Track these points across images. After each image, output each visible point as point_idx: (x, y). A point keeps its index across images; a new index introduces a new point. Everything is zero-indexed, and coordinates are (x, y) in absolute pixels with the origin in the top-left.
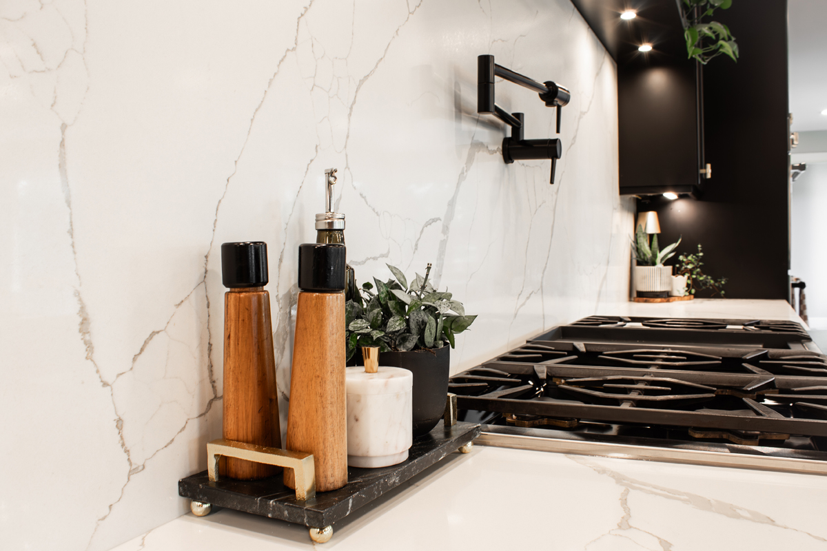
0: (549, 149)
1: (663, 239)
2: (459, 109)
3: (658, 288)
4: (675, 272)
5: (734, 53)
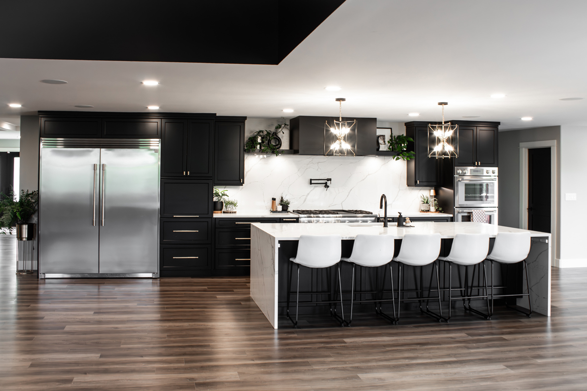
2: (309, 184)
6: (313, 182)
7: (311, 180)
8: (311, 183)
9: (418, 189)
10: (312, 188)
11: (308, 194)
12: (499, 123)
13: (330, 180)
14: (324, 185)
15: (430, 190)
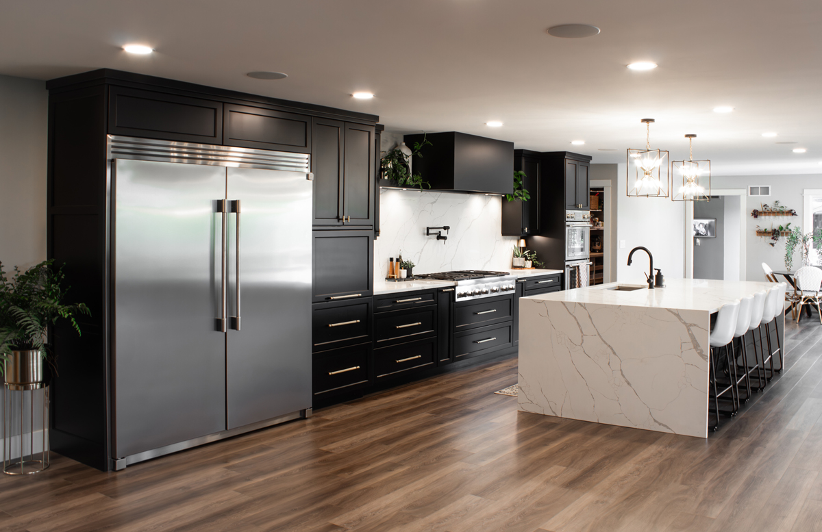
0: (445, 238)
1: (524, 249)
2: (424, 234)
3: (518, 265)
4: (526, 259)
5: (527, 199)
6: (431, 231)
7: (428, 229)
8: (428, 234)
9: (509, 239)
10: (426, 241)
11: (422, 250)
12: (590, 158)
13: (446, 228)
14: (436, 236)
15: (518, 241)
